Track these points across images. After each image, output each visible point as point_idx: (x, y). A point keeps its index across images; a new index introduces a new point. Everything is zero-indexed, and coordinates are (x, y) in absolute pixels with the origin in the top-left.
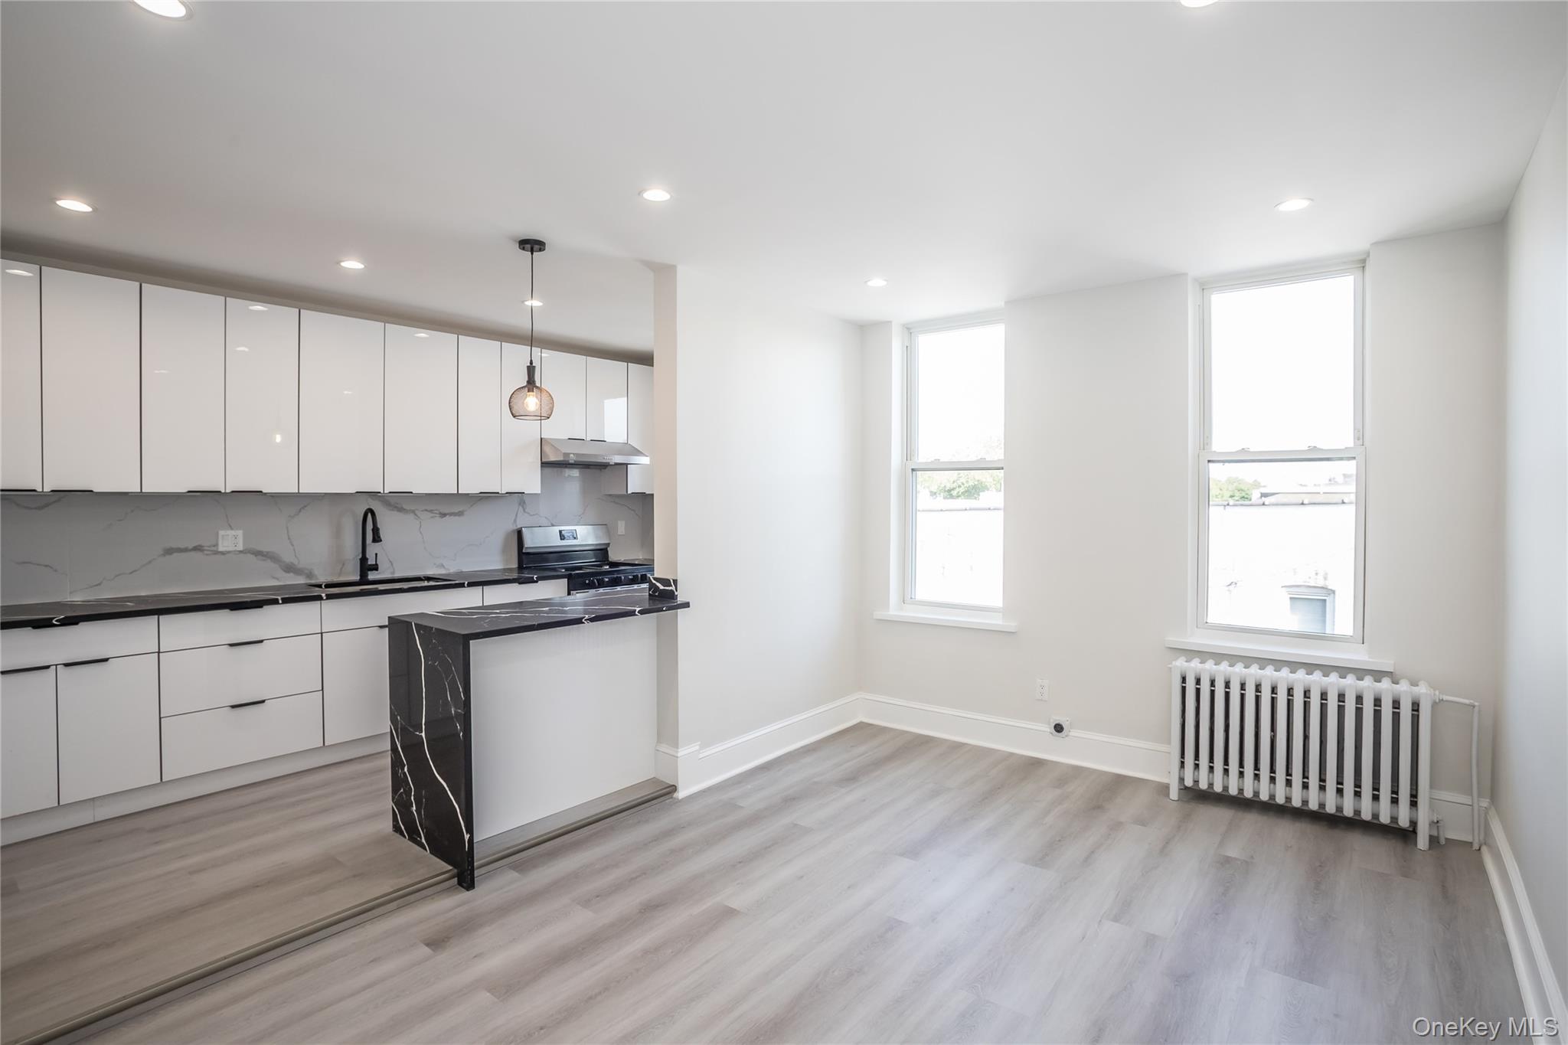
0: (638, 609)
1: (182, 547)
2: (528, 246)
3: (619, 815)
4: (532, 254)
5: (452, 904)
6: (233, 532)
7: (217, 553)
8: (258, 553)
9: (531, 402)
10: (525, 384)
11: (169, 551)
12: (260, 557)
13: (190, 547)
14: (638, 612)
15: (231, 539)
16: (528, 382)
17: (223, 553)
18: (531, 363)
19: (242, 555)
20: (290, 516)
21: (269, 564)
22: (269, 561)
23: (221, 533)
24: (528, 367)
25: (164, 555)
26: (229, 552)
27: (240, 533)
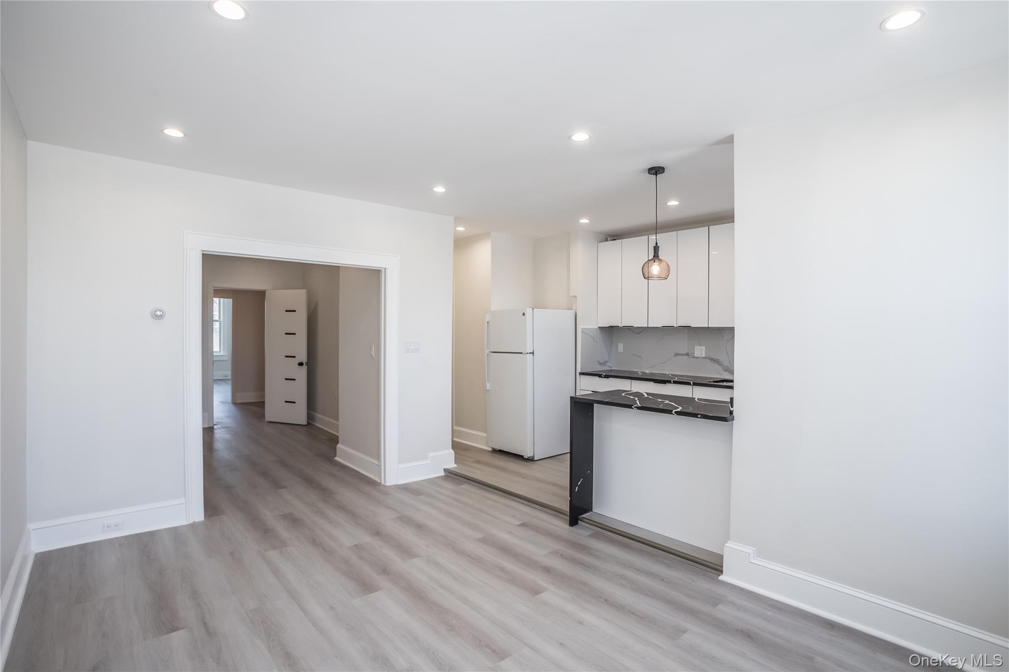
0: (674, 411)
1: (681, 353)
2: (653, 171)
3: (670, 554)
4: (656, 176)
5: (561, 526)
6: (700, 347)
7: (694, 357)
8: (712, 359)
9: (655, 269)
10: (652, 258)
11: (676, 355)
12: (712, 361)
13: (684, 353)
14: (675, 412)
15: (700, 351)
16: (654, 256)
17: (697, 358)
18: (656, 244)
19: (704, 359)
20: (727, 340)
21: (716, 366)
22: (716, 364)
23: (696, 347)
24: (654, 247)
25: (674, 356)
26: (699, 357)
27: (704, 348)
